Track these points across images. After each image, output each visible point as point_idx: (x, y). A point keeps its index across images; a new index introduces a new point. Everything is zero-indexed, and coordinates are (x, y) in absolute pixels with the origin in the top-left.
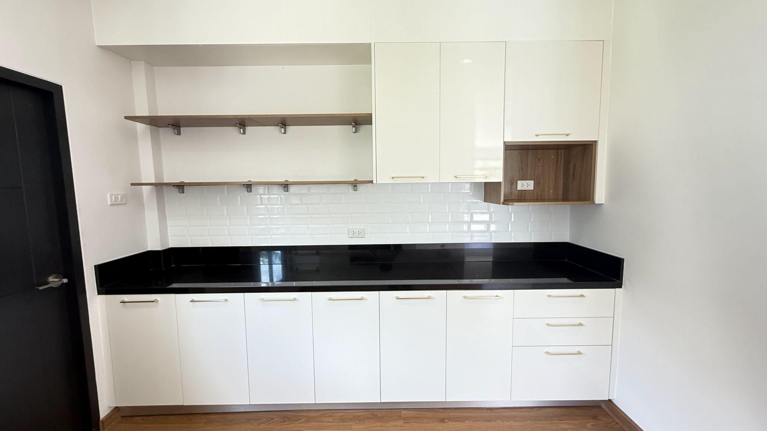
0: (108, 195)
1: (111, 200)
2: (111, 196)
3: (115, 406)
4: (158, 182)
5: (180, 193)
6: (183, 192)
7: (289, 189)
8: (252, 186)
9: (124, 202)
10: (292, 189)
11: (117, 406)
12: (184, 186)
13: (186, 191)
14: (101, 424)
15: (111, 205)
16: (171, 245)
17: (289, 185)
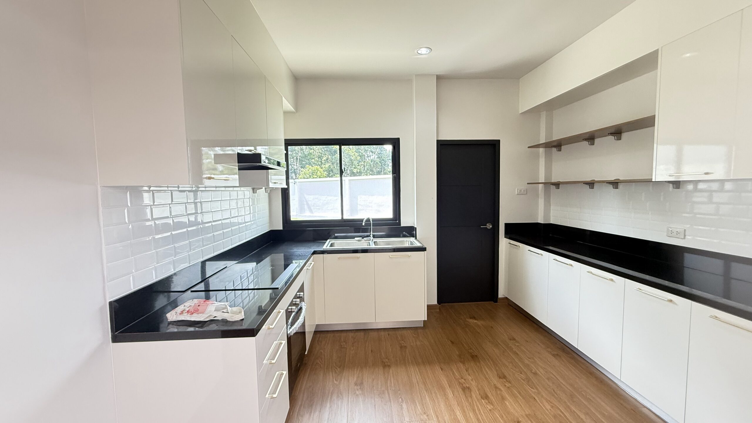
0: (516, 189)
1: (517, 191)
2: (518, 189)
3: (507, 296)
4: (545, 182)
5: (556, 188)
6: (559, 188)
7: (619, 186)
8: (595, 184)
9: (525, 193)
10: (621, 186)
11: (508, 297)
12: (559, 184)
13: (561, 187)
14: (498, 299)
15: (517, 194)
16: (552, 222)
17: (619, 183)
